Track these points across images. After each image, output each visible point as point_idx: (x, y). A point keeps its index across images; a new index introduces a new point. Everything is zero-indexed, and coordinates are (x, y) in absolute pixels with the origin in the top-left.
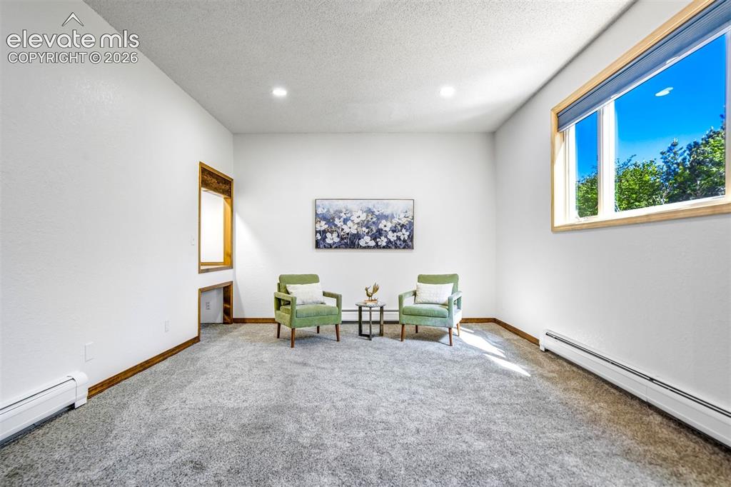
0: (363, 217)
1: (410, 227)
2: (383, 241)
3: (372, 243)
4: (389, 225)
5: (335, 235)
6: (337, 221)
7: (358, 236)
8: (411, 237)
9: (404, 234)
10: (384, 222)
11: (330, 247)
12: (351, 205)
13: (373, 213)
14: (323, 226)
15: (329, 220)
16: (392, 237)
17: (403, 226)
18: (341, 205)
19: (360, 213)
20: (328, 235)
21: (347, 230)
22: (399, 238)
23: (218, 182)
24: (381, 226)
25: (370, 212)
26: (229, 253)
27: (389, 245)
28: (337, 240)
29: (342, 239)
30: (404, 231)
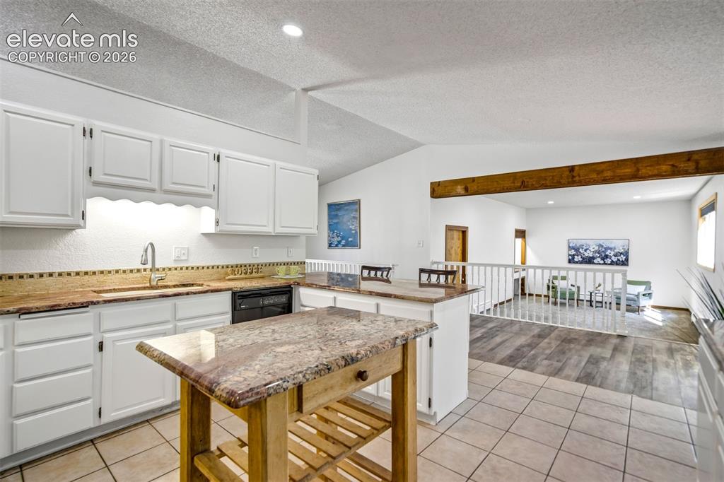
0: (597, 248)
1: (626, 254)
2: (608, 261)
3: (602, 262)
4: (612, 253)
5: (580, 257)
6: (581, 250)
7: (594, 258)
8: (627, 260)
9: (623, 258)
10: (609, 251)
11: (577, 262)
12: (588, 242)
13: (602, 246)
14: (573, 252)
15: (577, 250)
16: (614, 259)
17: (621, 253)
18: (583, 242)
19: (594, 246)
20: (576, 257)
21: (586, 254)
22: (618, 260)
23: (521, 234)
24: (607, 253)
25: (600, 246)
26: (524, 262)
27: (612, 263)
28: (581, 259)
29: (583, 259)
30: (622, 256)
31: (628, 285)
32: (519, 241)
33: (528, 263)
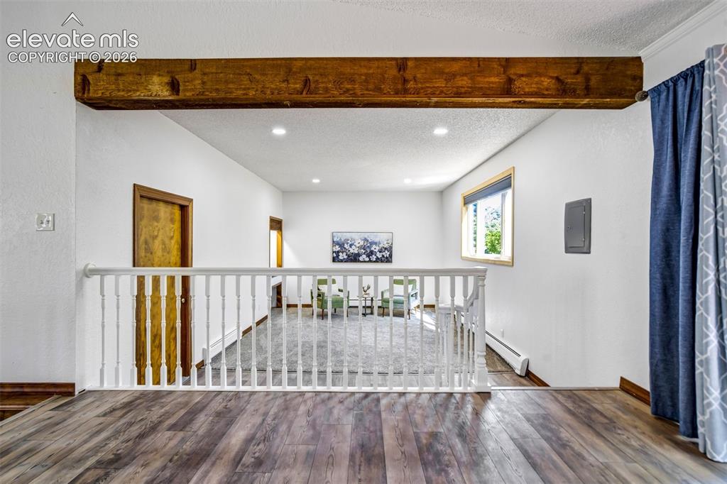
0: (362, 243)
1: (390, 249)
2: (374, 258)
3: (367, 259)
4: (378, 248)
5: (345, 254)
6: (346, 246)
7: (359, 255)
8: (391, 256)
9: (387, 254)
10: (374, 246)
11: (341, 261)
12: (354, 236)
13: (368, 241)
14: (337, 248)
15: (341, 245)
16: (379, 255)
17: (386, 249)
18: (348, 236)
19: (359, 241)
20: (340, 254)
21: (352, 251)
22: (383, 256)
23: (276, 224)
24: (372, 249)
25: (366, 240)
26: (280, 265)
27: (378, 260)
28: (346, 257)
29: (349, 256)
30: (386, 251)
31: (395, 285)
32: (274, 234)
33: (286, 265)
